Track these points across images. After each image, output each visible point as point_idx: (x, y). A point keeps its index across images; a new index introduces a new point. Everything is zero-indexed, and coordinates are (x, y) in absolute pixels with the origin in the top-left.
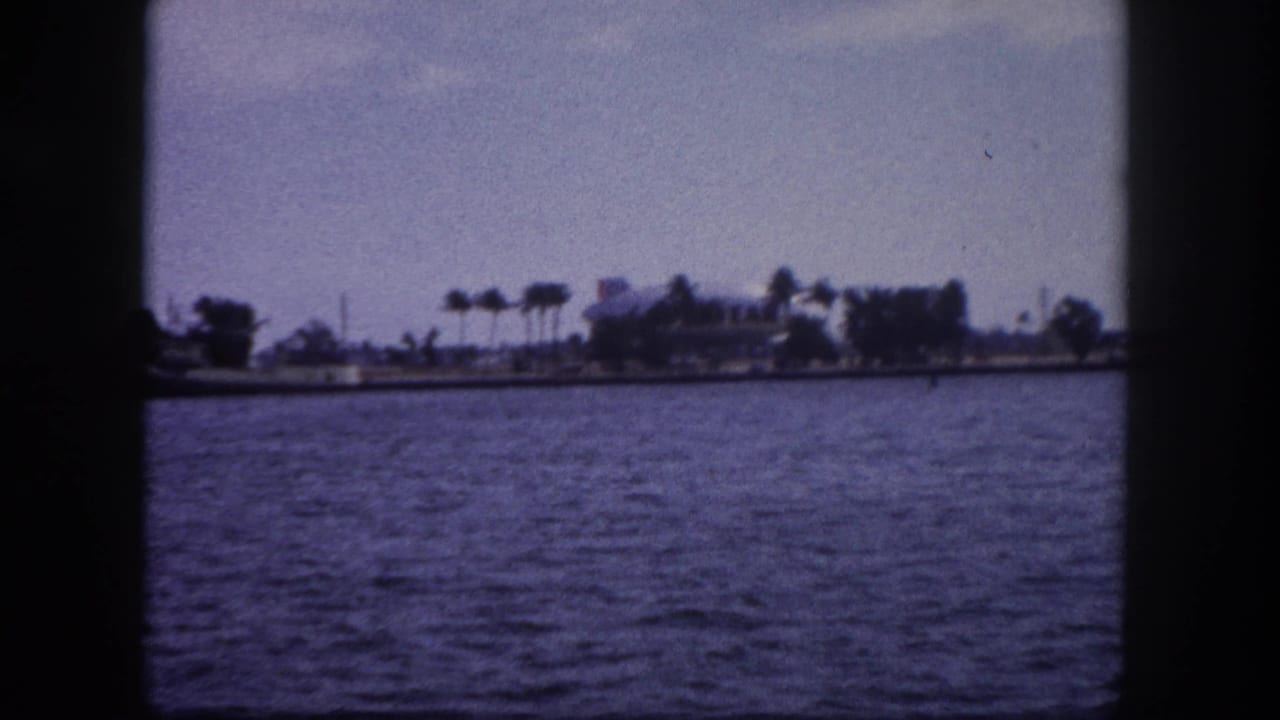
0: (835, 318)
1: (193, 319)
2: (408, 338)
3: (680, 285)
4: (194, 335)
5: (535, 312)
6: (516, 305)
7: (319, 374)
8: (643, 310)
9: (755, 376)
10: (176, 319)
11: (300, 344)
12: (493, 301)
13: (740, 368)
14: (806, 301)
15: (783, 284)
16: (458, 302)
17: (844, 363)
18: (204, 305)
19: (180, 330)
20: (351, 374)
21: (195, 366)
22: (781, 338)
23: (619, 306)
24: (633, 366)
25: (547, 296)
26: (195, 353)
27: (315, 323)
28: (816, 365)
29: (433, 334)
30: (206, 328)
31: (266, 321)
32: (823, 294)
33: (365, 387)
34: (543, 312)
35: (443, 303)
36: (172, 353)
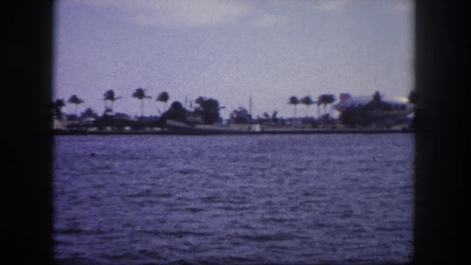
1: (198, 105)
2: (266, 115)
3: (377, 96)
4: (197, 112)
5: (322, 106)
6: (315, 102)
7: (245, 127)
8: (356, 105)
10: (191, 106)
11: (235, 116)
12: (307, 101)
13: (398, 128)
16: (294, 101)
18: (200, 100)
19: (192, 110)
20: (257, 128)
21: (199, 123)
23: (349, 102)
24: (358, 127)
25: (326, 99)
26: (199, 119)
27: (240, 108)
30: (201, 109)
31: (223, 107)
33: (262, 133)
34: (325, 106)
35: (289, 101)
36: (190, 118)
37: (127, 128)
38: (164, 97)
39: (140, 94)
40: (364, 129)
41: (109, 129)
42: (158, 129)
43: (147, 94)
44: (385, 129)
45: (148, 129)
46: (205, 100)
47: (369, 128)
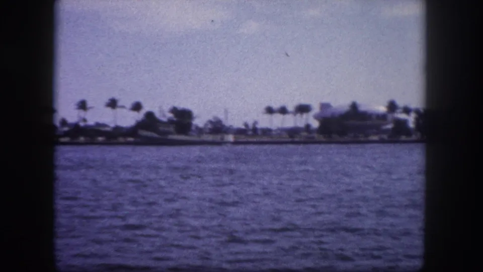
0: (411, 120)
1: (170, 115)
2: (246, 125)
3: (354, 106)
4: (170, 122)
5: (298, 115)
6: (291, 112)
7: (218, 138)
9: (382, 141)
10: (164, 116)
11: (210, 126)
12: (283, 111)
13: (375, 138)
14: (401, 113)
15: (392, 107)
16: (270, 111)
17: (414, 137)
18: (174, 110)
20: (230, 138)
21: (171, 133)
22: (390, 126)
23: (328, 113)
24: (336, 137)
25: (303, 109)
26: (171, 129)
27: (215, 118)
28: (403, 138)
29: (255, 123)
30: (175, 119)
32: (407, 110)
33: (236, 143)
34: (302, 115)
35: (264, 111)
36: (161, 128)
37: (100, 139)
38: (137, 107)
39: (113, 104)
40: (342, 139)
41: (82, 139)
42: (131, 139)
43: (120, 104)
44: (362, 139)
45: (121, 139)
46: (179, 109)
47: (346, 138)
